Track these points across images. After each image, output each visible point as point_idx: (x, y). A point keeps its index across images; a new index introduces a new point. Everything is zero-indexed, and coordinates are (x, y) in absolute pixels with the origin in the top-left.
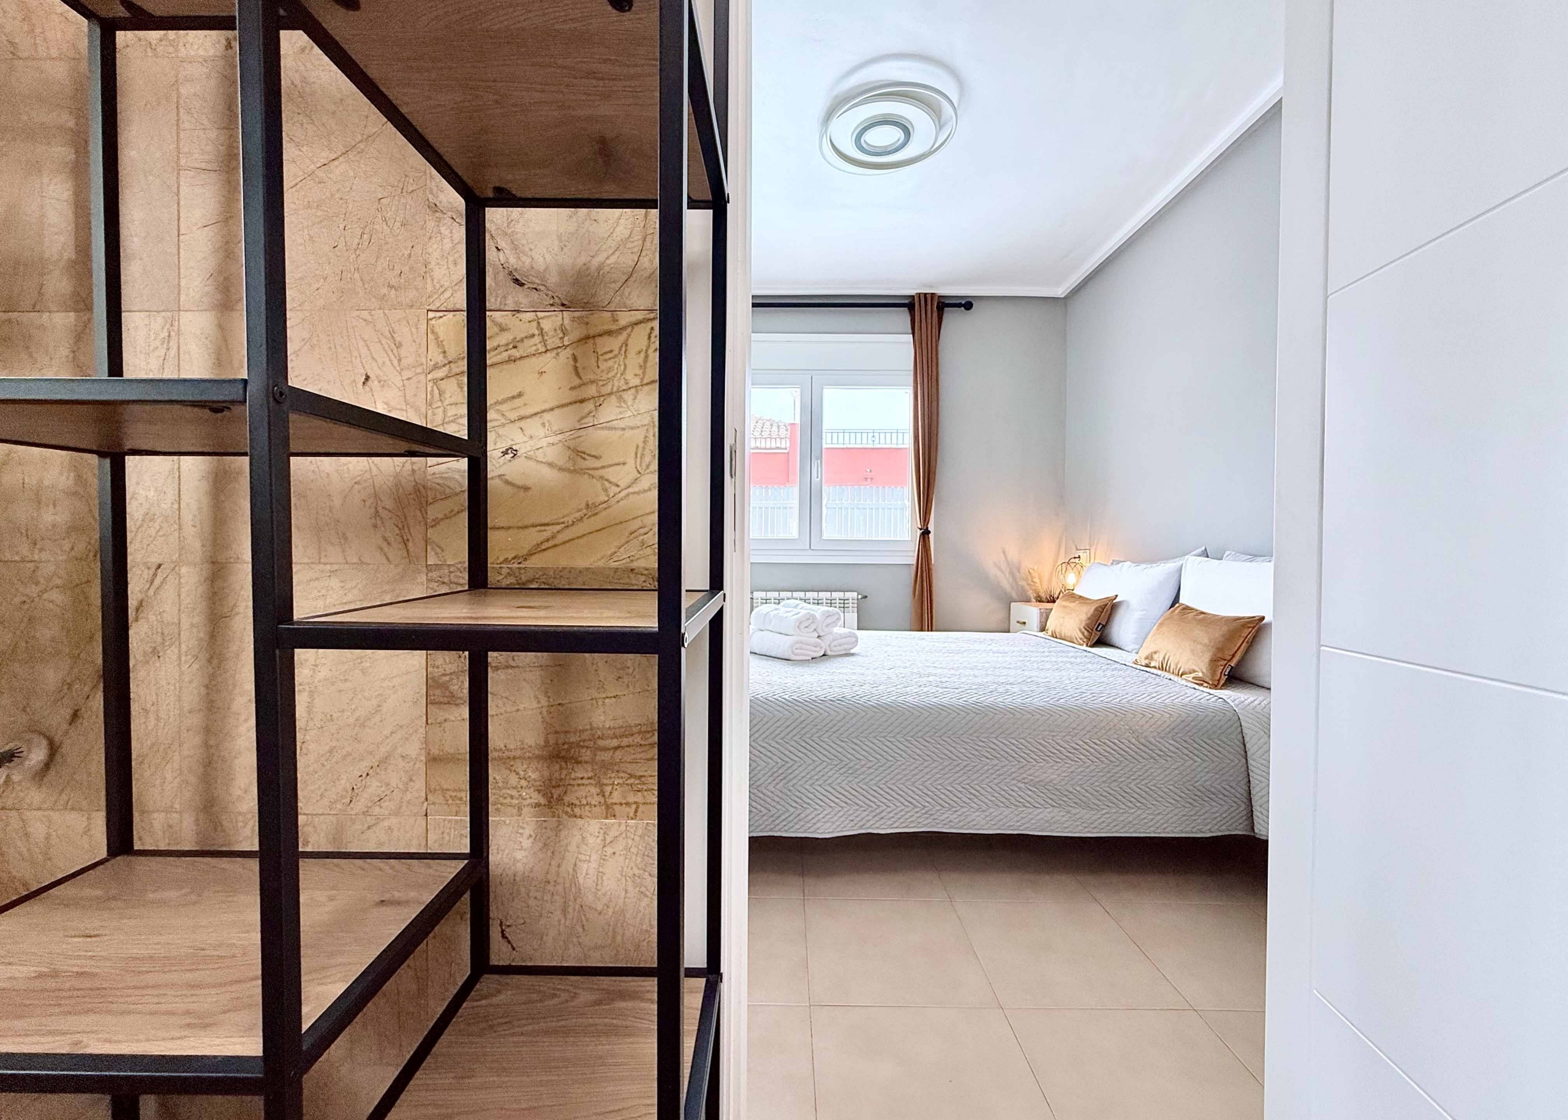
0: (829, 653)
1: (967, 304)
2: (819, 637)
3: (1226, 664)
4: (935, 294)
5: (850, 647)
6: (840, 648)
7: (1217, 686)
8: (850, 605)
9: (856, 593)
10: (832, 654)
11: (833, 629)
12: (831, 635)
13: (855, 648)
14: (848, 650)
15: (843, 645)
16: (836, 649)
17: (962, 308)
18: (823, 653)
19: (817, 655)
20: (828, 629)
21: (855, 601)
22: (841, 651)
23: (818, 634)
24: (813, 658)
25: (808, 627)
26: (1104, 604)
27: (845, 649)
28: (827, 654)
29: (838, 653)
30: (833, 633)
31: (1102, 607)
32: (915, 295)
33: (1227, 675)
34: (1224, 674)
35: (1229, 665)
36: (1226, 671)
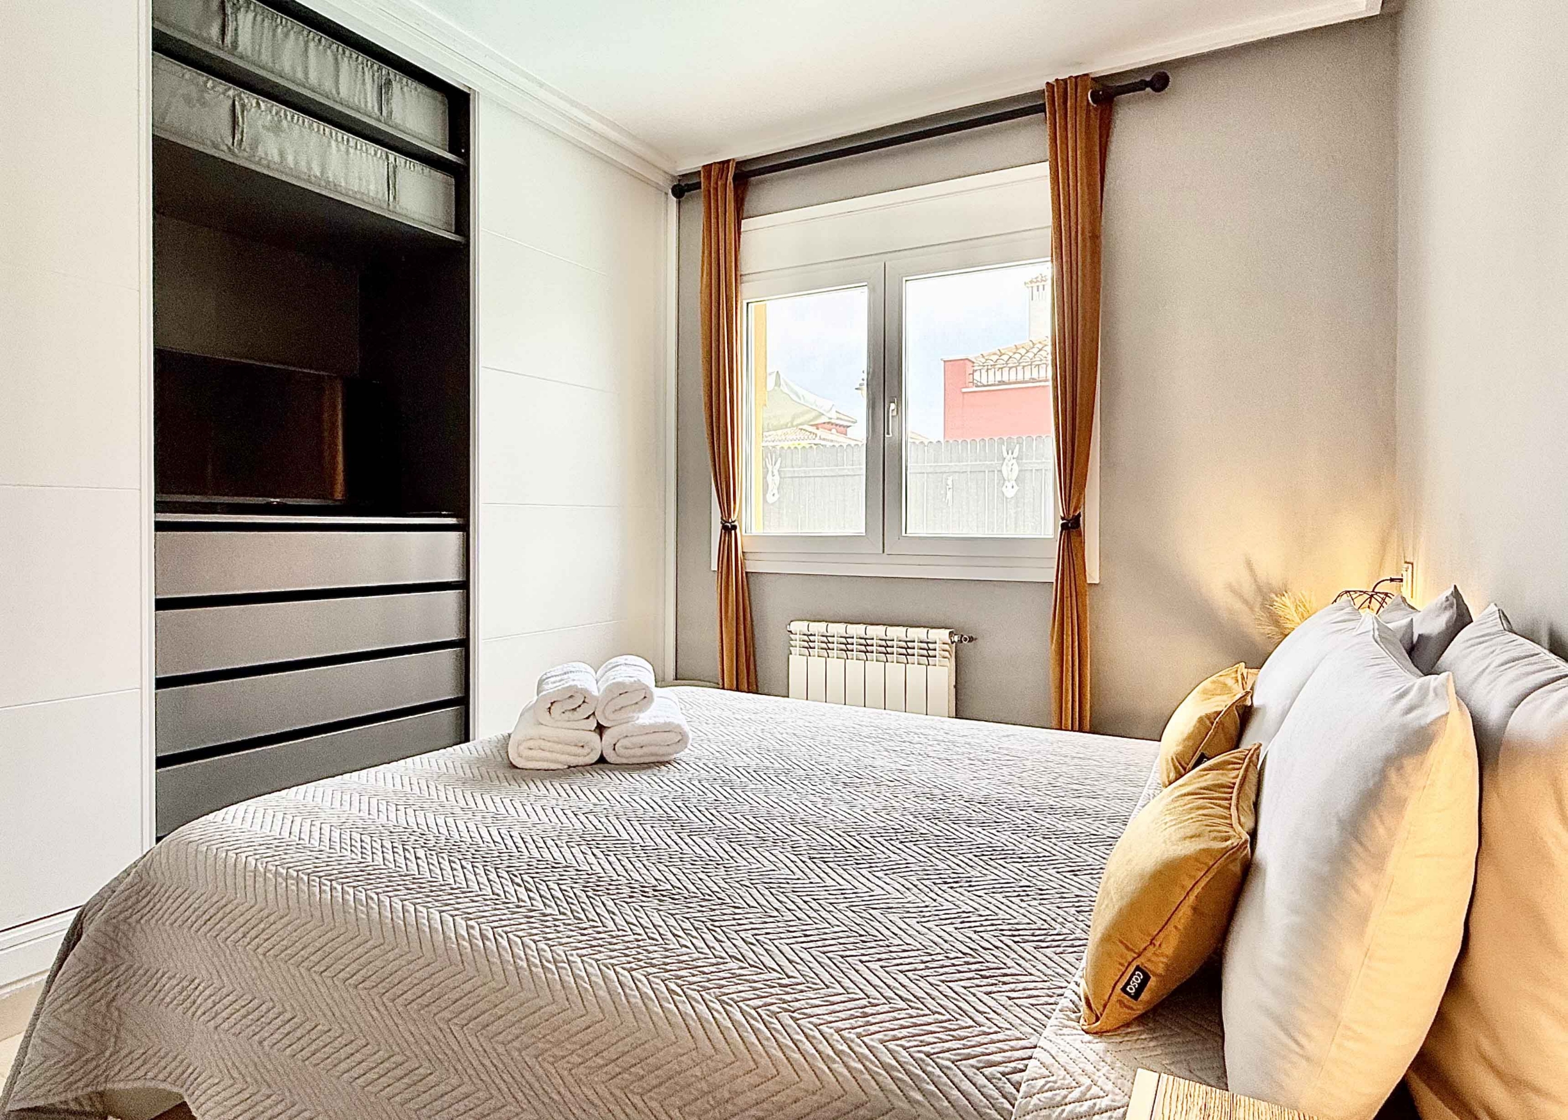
0: (610, 757)
1: (1157, 79)
2: (600, 729)
3: (1130, 964)
4: (1087, 75)
5: (669, 750)
6: (639, 752)
7: (1097, 1019)
8: (937, 653)
9: (948, 631)
10: (619, 760)
11: (636, 715)
12: (624, 727)
13: (682, 753)
14: (663, 755)
15: (646, 746)
16: (631, 752)
17: (1148, 89)
18: (596, 757)
19: (581, 761)
20: (622, 715)
21: (947, 647)
22: (641, 756)
23: (598, 723)
24: (569, 767)
25: (574, 710)
26: (1220, 709)
27: (652, 755)
28: (609, 760)
29: (635, 761)
30: (630, 724)
31: (1211, 718)
32: (1045, 87)
33: (1136, 996)
34: (1124, 990)
35: (1138, 968)
36: (1128, 983)
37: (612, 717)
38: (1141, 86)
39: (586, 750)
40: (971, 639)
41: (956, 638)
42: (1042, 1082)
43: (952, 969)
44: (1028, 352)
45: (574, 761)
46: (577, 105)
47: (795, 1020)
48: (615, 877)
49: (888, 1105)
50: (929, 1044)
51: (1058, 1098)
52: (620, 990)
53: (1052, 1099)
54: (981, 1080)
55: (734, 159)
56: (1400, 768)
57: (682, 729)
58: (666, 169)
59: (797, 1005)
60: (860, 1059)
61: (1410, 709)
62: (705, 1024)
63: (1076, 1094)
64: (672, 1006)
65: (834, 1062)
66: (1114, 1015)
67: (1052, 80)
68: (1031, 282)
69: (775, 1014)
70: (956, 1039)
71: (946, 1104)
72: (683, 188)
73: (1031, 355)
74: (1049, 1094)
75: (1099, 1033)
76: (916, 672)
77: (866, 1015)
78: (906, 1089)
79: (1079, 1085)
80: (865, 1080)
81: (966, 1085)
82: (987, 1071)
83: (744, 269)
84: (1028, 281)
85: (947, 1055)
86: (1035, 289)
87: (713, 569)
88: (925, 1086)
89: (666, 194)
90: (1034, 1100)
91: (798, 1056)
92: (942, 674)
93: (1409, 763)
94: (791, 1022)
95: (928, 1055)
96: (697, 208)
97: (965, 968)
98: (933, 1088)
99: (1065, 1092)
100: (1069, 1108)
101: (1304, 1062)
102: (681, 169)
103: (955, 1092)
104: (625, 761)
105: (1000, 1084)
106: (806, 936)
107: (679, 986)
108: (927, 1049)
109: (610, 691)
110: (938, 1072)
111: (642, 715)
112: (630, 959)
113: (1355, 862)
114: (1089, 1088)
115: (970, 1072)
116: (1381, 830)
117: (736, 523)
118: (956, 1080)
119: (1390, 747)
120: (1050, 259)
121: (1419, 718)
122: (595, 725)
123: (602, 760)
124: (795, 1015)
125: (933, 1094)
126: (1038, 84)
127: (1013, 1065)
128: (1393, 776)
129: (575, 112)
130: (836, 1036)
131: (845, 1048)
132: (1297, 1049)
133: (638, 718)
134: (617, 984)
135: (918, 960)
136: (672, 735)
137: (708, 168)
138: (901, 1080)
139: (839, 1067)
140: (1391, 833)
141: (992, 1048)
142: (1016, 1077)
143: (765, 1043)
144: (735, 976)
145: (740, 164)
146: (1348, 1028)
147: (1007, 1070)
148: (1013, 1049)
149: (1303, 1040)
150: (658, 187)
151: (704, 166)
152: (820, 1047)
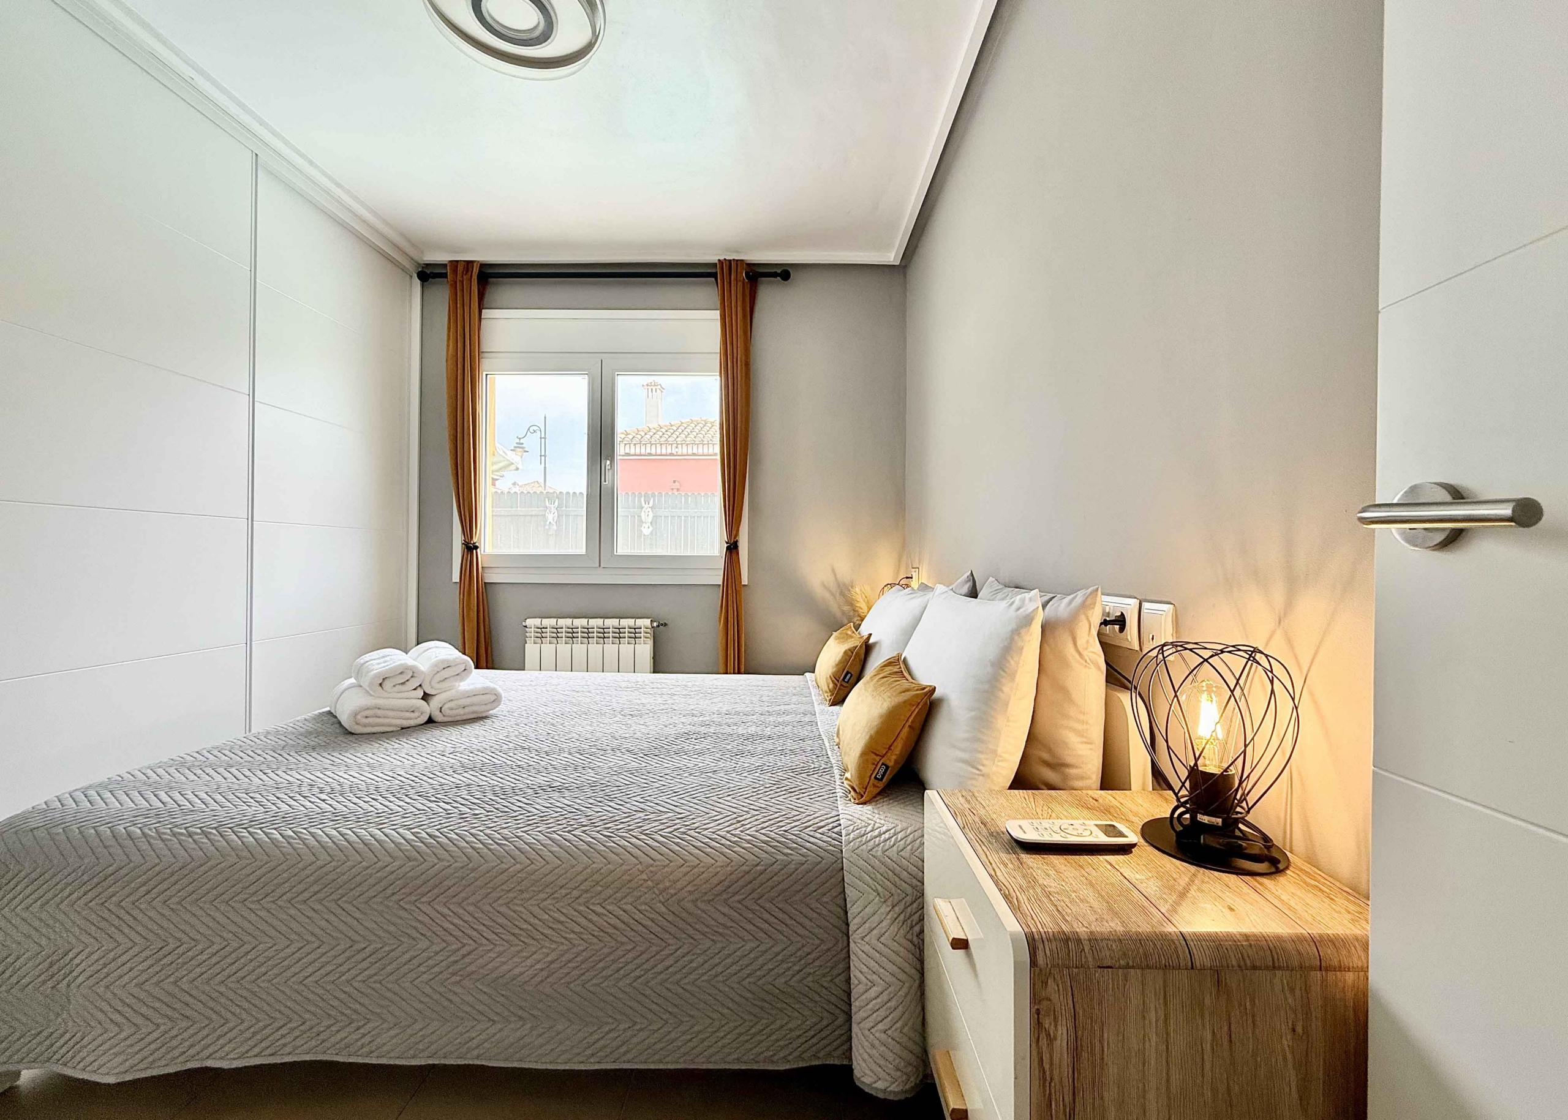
0: (438, 717)
1: (783, 273)
2: (426, 697)
3: (878, 762)
4: (742, 260)
5: (483, 708)
6: (461, 711)
7: (862, 796)
8: (642, 635)
9: (650, 620)
10: (446, 719)
11: (457, 684)
12: (448, 693)
13: (497, 709)
14: (482, 712)
15: (468, 706)
16: (454, 712)
17: (779, 278)
18: (426, 719)
19: (412, 723)
20: (445, 685)
21: (649, 630)
22: (464, 715)
23: (424, 692)
24: (402, 729)
25: (403, 684)
26: (855, 645)
27: (473, 712)
28: (436, 720)
29: (458, 718)
30: (453, 691)
31: (851, 650)
32: (717, 262)
33: (881, 780)
34: (876, 778)
35: (883, 764)
36: (878, 773)
37: (438, 686)
38: (774, 275)
39: (416, 714)
40: (666, 625)
41: (655, 624)
42: (852, 827)
43: (772, 792)
44: (646, 434)
45: (406, 723)
46: (339, 185)
47: (699, 833)
48: (514, 785)
49: (775, 860)
50: (783, 826)
51: (863, 832)
52: (569, 844)
53: (860, 833)
54: (819, 836)
55: (478, 262)
56: (1019, 634)
57: (496, 691)
58: (413, 256)
59: (696, 825)
60: (748, 842)
61: (1018, 609)
62: (641, 848)
63: (870, 828)
64: (612, 844)
65: (734, 847)
66: (872, 791)
67: (722, 258)
68: (647, 385)
69: (684, 833)
70: (795, 821)
71: (805, 851)
72: (428, 274)
73: (648, 437)
74: (858, 831)
75: (864, 803)
76: (626, 648)
77: (740, 822)
78: (781, 849)
79: (869, 824)
80: (756, 851)
81: (812, 840)
82: (820, 831)
83: (484, 348)
84: (645, 384)
85: (795, 829)
86: (650, 390)
87: (454, 581)
88: (790, 845)
89: (411, 277)
90: (852, 836)
91: (710, 850)
92: (645, 649)
93: (1023, 631)
94: (697, 834)
95: (785, 831)
96: (441, 295)
97: (778, 790)
98: (795, 845)
99: (864, 829)
100: (869, 835)
101: (981, 778)
102: (425, 259)
103: (808, 844)
104: (450, 719)
105: (829, 835)
106: (675, 792)
107: (612, 833)
108: (783, 828)
109: (436, 666)
110: (794, 837)
111: (461, 684)
112: (565, 826)
113: (1003, 680)
114: (874, 825)
115: (812, 833)
116: (1013, 663)
117: (477, 544)
118: (805, 838)
119: (1013, 625)
120: (718, 374)
121: (1025, 611)
122: (422, 694)
123: (430, 721)
124: (697, 830)
125: (797, 848)
126: (712, 257)
127: (831, 825)
128: (1016, 638)
129: (338, 192)
130: (729, 835)
131: (736, 839)
132: (978, 772)
133: (459, 686)
134: (564, 841)
135: (750, 791)
136: (488, 696)
137: (455, 264)
138: (776, 846)
139: (737, 849)
140: (1017, 664)
141: (816, 820)
142: (836, 830)
143: (686, 848)
144: (645, 820)
145: (483, 266)
146: (1001, 756)
147: (830, 828)
148: (827, 819)
149: (981, 767)
150: (404, 269)
151: (451, 261)
152: (722, 842)
